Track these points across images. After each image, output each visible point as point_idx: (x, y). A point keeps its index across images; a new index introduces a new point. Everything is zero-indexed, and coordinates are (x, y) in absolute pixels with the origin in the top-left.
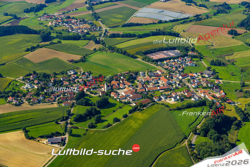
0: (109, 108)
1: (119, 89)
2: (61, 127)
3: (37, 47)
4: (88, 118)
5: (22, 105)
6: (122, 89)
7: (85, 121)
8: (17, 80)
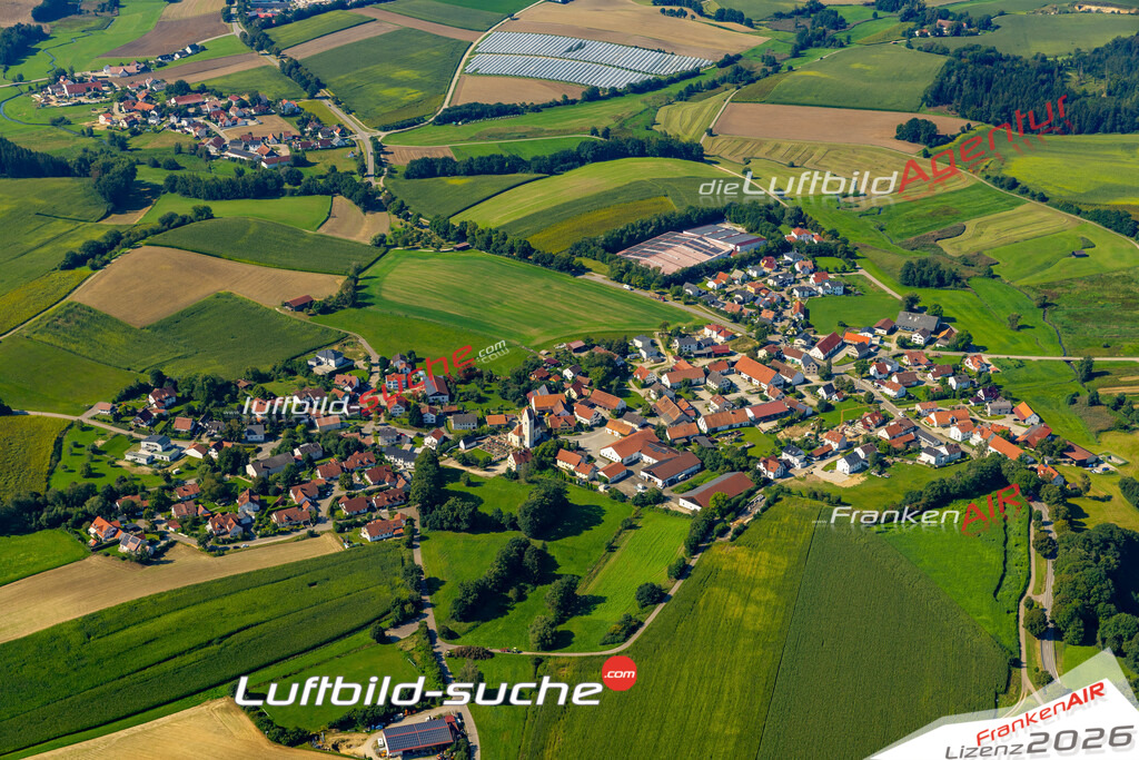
0: (577, 533)
1: (579, 428)
2: (409, 654)
3: (112, 246)
4: (511, 594)
5: (168, 556)
6: (590, 429)
7: (502, 611)
8: (85, 418)
